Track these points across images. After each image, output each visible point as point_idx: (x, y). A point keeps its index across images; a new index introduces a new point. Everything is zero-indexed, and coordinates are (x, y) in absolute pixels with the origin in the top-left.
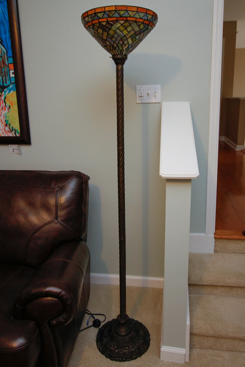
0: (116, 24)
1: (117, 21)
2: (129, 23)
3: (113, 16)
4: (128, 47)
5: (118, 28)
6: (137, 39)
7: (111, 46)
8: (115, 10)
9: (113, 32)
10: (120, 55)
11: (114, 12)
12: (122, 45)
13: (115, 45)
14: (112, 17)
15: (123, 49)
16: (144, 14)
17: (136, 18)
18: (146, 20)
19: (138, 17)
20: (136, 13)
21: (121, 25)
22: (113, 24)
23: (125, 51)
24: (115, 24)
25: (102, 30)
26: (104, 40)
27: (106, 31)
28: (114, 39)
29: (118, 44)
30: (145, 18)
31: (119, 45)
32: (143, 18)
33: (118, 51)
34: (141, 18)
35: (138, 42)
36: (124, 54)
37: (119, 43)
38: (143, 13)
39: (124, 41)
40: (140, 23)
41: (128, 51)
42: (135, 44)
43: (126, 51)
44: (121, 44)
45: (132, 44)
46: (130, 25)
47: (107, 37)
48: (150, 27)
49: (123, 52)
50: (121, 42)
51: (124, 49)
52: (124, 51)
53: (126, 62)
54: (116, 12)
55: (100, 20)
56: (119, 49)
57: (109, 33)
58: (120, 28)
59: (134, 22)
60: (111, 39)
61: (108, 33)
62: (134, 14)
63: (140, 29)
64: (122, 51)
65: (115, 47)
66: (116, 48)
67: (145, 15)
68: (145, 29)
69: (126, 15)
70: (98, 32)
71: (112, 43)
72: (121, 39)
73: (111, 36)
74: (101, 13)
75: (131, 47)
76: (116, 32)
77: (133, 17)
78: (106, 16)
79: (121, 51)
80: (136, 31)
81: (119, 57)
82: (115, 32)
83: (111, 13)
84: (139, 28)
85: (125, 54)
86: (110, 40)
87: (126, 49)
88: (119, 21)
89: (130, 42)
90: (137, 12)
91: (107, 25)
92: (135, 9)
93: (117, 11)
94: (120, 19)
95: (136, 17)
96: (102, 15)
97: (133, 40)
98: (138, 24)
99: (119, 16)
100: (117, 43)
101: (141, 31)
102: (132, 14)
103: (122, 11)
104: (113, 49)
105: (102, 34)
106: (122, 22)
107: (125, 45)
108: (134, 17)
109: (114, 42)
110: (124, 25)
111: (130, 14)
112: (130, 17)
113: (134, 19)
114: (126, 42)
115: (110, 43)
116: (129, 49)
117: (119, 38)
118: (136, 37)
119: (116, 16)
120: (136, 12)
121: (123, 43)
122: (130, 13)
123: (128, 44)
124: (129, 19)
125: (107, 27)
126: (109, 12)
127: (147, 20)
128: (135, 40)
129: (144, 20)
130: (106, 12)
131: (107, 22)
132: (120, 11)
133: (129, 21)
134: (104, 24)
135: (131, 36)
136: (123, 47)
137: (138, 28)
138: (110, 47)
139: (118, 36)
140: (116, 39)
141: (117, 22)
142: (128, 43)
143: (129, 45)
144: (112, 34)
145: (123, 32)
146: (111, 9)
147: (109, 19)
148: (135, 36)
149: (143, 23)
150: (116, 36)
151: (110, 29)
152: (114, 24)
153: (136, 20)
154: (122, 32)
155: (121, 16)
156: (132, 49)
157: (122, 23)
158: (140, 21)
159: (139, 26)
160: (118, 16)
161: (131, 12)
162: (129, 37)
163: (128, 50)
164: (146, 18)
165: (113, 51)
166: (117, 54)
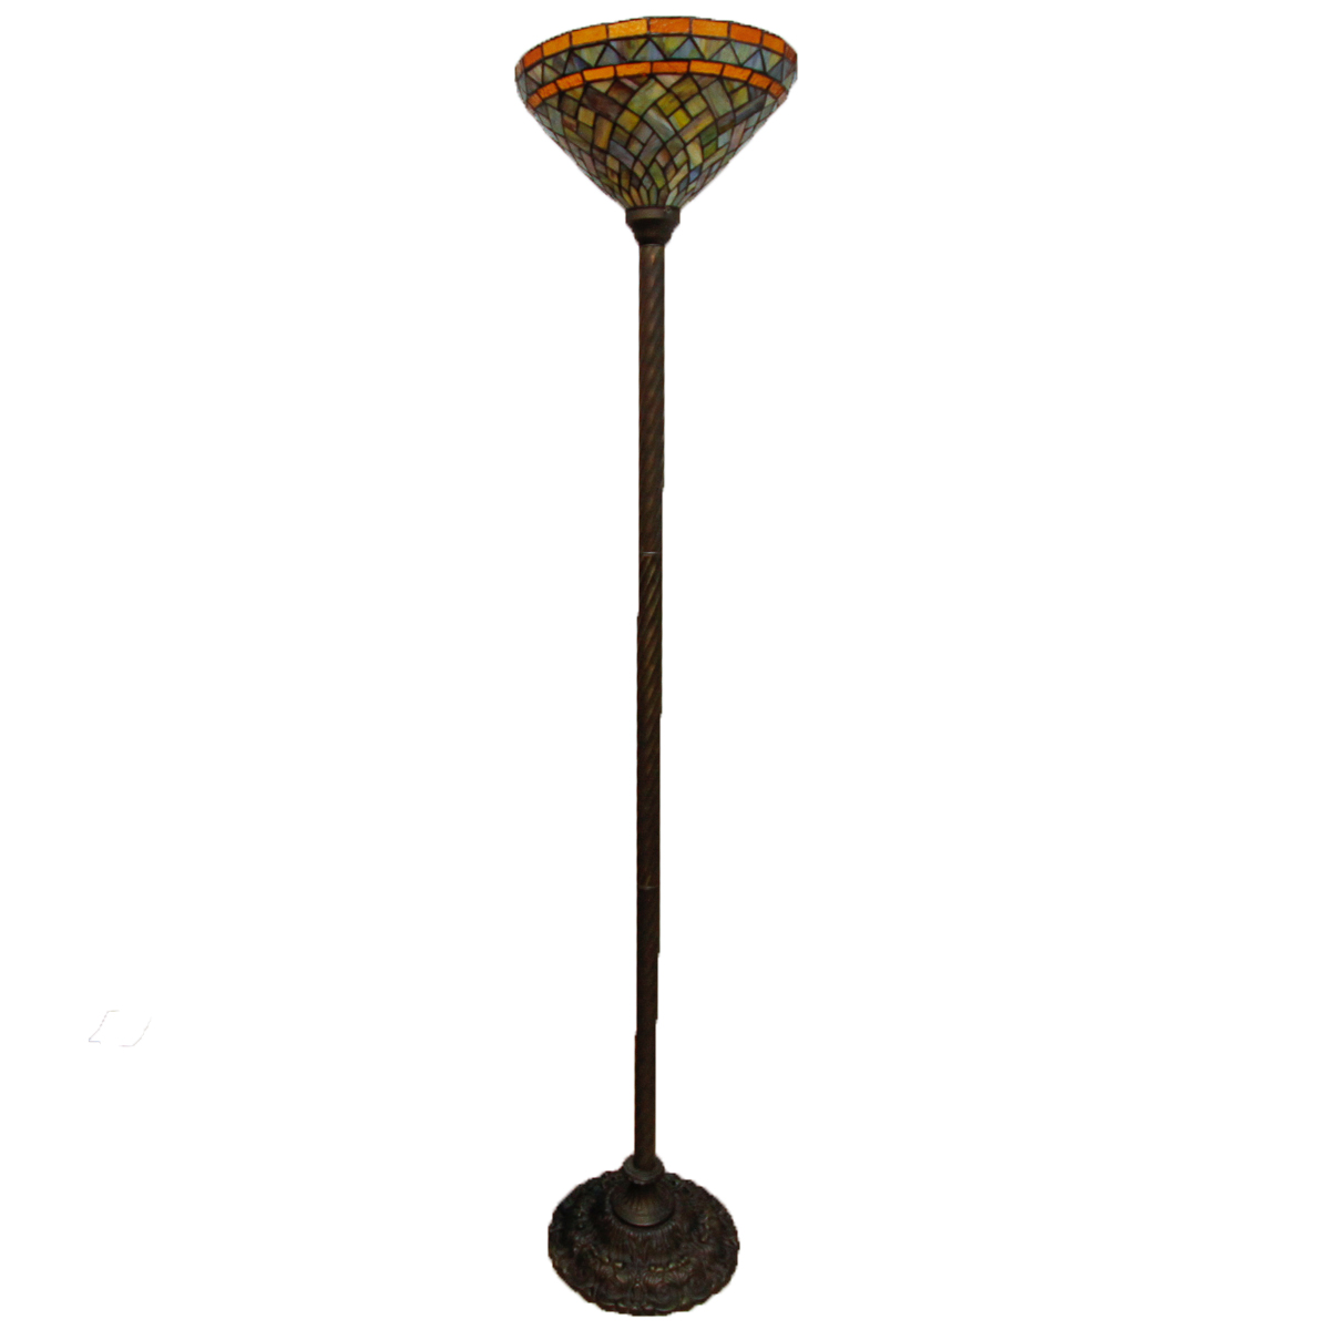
0: (647, 90)
1: (652, 76)
2: (696, 82)
3: (638, 58)
4: (687, 176)
5: (655, 104)
6: (720, 145)
7: (624, 174)
8: (645, 36)
9: (636, 120)
10: (656, 206)
11: (642, 41)
12: (664, 170)
13: (639, 171)
14: (633, 62)
15: (667, 183)
16: (754, 49)
17: (724, 64)
18: (759, 73)
19: (732, 59)
20: (724, 46)
21: (664, 91)
22: (635, 87)
23: (673, 194)
24: (642, 90)
25: (591, 115)
26: (600, 150)
27: (607, 117)
28: (635, 148)
29: (651, 163)
30: (754, 63)
31: (655, 169)
32: (749, 64)
33: (648, 192)
34: (740, 66)
35: (722, 159)
36: (669, 203)
37: (654, 160)
38: (748, 47)
39: (673, 153)
40: (736, 85)
41: (685, 194)
42: (712, 166)
43: (679, 193)
44: (663, 164)
45: (701, 166)
46: (700, 89)
47: (610, 138)
48: (769, 100)
49: (667, 197)
50: (662, 160)
51: (672, 185)
52: (669, 191)
53: (677, 234)
54: (650, 44)
55: (589, 75)
56: (654, 183)
57: (620, 121)
58: (660, 104)
59: (714, 79)
60: (626, 147)
61: (615, 125)
62: (716, 50)
63: (736, 106)
64: (663, 193)
65: (637, 177)
66: (641, 183)
67: (755, 53)
68: (751, 106)
69: (687, 51)
70: (578, 123)
71: (629, 162)
72: (664, 145)
73: (627, 136)
74: (592, 49)
75: (697, 179)
76: (645, 118)
77: (710, 61)
78: (610, 57)
79: (659, 191)
80: (721, 113)
81: (652, 214)
82: (642, 119)
83: (630, 46)
84: (732, 103)
85: (675, 205)
86: (620, 149)
87: (678, 185)
88: (659, 77)
89: (696, 157)
90: (728, 41)
91: (614, 95)
92: (721, 31)
93: (655, 39)
94: (665, 67)
95: (723, 59)
96: (596, 57)
97: (706, 149)
98: (729, 89)
99: (661, 58)
100: (647, 163)
101: (738, 114)
102: (707, 48)
103: (671, 39)
104: (630, 184)
105: (594, 128)
106: (670, 80)
107: (677, 170)
108: (715, 59)
109: (637, 159)
110: (677, 90)
111: (702, 49)
112: (702, 59)
113: (714, 69)
114: (679, 159)
115: (621, 163)
116: (689, 184)
117: (656, 143)
118: (716, 139)
119: (649, 58)
120: (722, 43)
121: (671, 159)
122: (701, 43)
123: (685, 168)
124: (696, 67)
125: (615, 102)
126: (624, 43)
127: (763, 73)
128: (713, 150)
129: (753, 71)
130: (613, 44)
131: (616, 81)
132: (664, 39)
133: (696, 77)
134: (602, 87)
135: (698, 136)
136: (669, 176)
137: (728, 104)
138: (619, 176)
139: (654, 132)
140: (644, 145)
141: (652, 81)
142: (688, 162)
143: (690, 171)
144: (629, 128)
145: (672, 119)
146: (632, 32)
147: (623, 70)
148: (714, 136)
149: (746, 84)
150: (645, 133)
151: (624, 107)
152: (638, 90)
153: (722, 71)
154: (667, 118)
155: (667, 59)
156: (698, 186)
157: (668, 85)
158: (735, 76)
159: (730, 95)
160: (657, 56)
161: (704, 41)
162: (692, 141)
163: (686, 188)
164: (758, 66)
165: (629, 193)
166: (646, 202)
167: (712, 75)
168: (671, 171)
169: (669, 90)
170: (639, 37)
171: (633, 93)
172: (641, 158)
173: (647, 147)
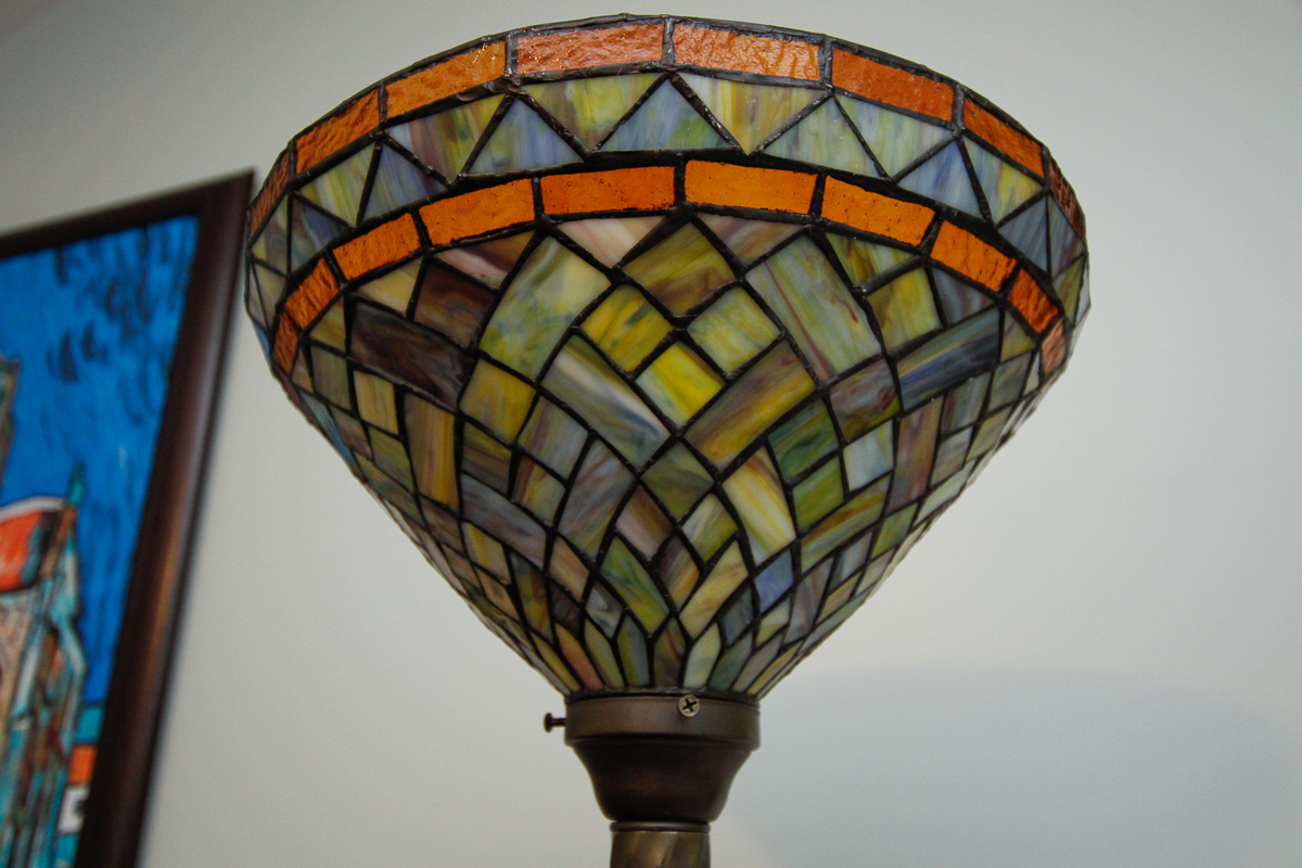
0: (539, 280)
1: (545, 228)
2: (717, 243)
3: (483, 167)
4: (748, 584)
5: (575, 331)
6: (854, 483)
7: (526, 586)
8: (503, 83)
9: (521, 394)
10: (650, 689)
11: (490, 106)
12: (656, 568)
13: (572, 576)
14: (467, 185)
15: (674, 613)
17: (821, 174)
19: (849, 159)
20: (812, 109)
21: (603, 283)
22: (495, 276)
23: (706, 649)
24: (521, 284)
25: (386, 392)
26: (439, 506)
27: (434, 393)
28: (542, 493)
29: (605, 545)
30: (944, 181)
31: (618, 563)
33: (613, 643)
34: (887, 184)
35: (874, 528)
36: (695, 677)
37: (611, 534)
38: (908, 123)
39: (677, 511)
40: (884, 260)
41: (755, 650)
42: (837, 553)
43: (725, 648)
44: (648, 549)
45: (794, 549)
46: (739, 269)
47: (459, 471)
49: (684, 659)
50: (638, 530)
51: (694, 618)
52: (690, 642)
53: (748, 783)
54: (520, 109)
55: (353, 260)
56: (626, 613)
57: (470, 406)
58: (594, 327)
59: (789, 230)
60: (510, 492)
61: (462, 420)
62: (779, 121)
63: (896, 340)
64: (664, 646)
65: (569, 594)
66: (581, 606)
69: (664, 125)
70: (365, 426)
71: (532, 544)
72: (637, 487)
74: (343, 166)
75: (788, 595)
76: (549, 384)
77: (760, 160)
78: (398, 185)
79: (650, 642)
80: (841, 363)
81: (646, 716)
82: (541, 390)
83: (452, 133)
84: (875, 326)
85: (721, 684)
86: (497, 502)
87: (718, 618)
88: (573, 230)
89: (770, 522)
91: (430, 314)
93: (537, 93)
94: (587, 190)
95: (810, 153)
96: (359, 188)
97: (799, 493)
98: (851, 266)
99: (566, 156)
100: (590, 543)
101: (906, 369)
102: (745, 114)
103: (597, 86)
104: (554, 620)
105: (403, 436)
106: (616, 238)
107: (704, 569)
108: (779, 150)
109: (552, 534)
110: (649, 273)
111: (723, 113)
112: (729, 155)
113: (792, 195)
114: (704, 524)
115: (509, 550)
116: (758, 615)
117: (606, 474)
118: (837, 454)
119: (523, 162)
120: (802, 98)
121: (673, 532)
122: (719, 98)
123: (733, 556)
124: (706, 185)
125: (439, 338)
126: (434, 122)
128: (834, 496)
130: (401, 134)
131: (431, 265)
132: (572, 88)
133: (715, 223)
134: (395, 292)
135: (763, 441)
136: (678, 591)
137: (861, 327)
138: (513, 591)
139: (593, 437)
140: (568, 483)
141: (552, 248)
142: (740, 537)
143: (753, 570)
144: (506, 426)
145: (646, 381)
146: (448, 83)
147: (446, 221)
148: (829, 445)
149: (920, 259)
150: (562, 443)
151: (473, 356)
152: (507, 283)
153: (817, 202)
154: (630, 381)
155: (593, 162)
156: (799, 620)
157: (612, 258)
159: (866, 298)
160: (549, 151)
161: (726, 89)
162: (744, 456)
163: (753, 628)
165: (556, 647)
167: (779, 217)
168: (682, 575)
169: (617, 277)
170: (479, 93)
171: (490, 299)
172: (566, 527)
173: (576, 492)
